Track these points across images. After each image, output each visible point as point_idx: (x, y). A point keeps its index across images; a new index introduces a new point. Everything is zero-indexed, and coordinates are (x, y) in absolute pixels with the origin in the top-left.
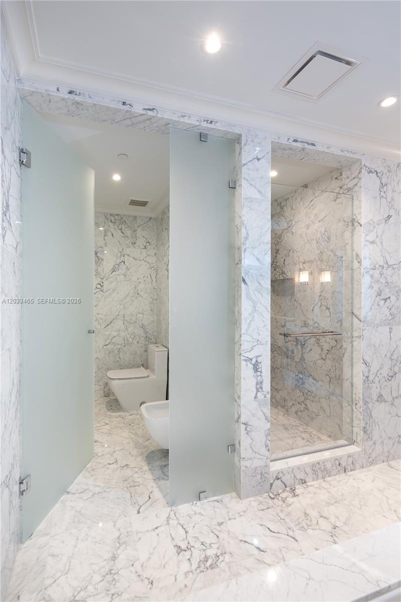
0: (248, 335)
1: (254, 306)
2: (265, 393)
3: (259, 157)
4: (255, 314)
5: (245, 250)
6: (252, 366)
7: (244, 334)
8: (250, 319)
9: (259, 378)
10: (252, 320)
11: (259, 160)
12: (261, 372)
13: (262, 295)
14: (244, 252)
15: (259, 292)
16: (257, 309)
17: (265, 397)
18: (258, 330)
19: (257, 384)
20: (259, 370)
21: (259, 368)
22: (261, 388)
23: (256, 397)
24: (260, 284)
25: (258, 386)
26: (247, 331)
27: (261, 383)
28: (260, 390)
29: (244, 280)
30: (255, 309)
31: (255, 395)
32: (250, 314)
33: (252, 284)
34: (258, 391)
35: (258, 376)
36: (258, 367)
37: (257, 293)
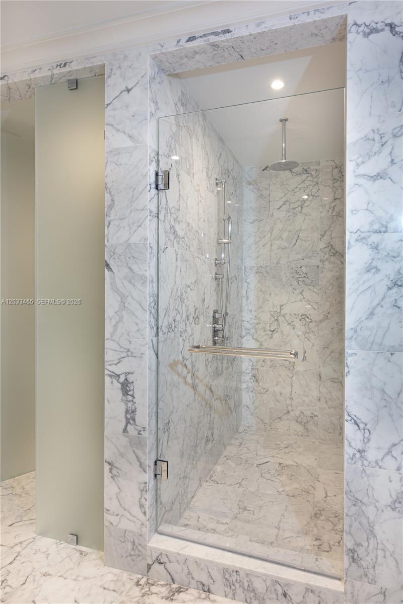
0: (114, 341)
1: (122, 301)
2: (140, 429)
3: (130, 87)
4: (124, 313)
5: (109, 224)
6: (120, 385)
7: (108, 339)
8: (117, 320)
9: (130, 404)
10: (119, 321)
11: (128, 91)
12: (133, 396)
13: (134, 285)
14: (108, 227)
15: (130, 282)
16: (126, 305)
17: (139, 434)
18: (128, 335)
19: (127, 412)
20: (130, 393)
21: (130, 391)
22: (134, 420)
23: (125, 430)
24: (131, 270)
25: (129, 416)
26: (112, 334)
27: (134, 412)
28: (131, 421)
29: (108, 265)
30: (123, 305)
31: (124, 427)
32: (116, 312)
33: (119, 271)
34: (128, 422)
35: (129, 401)
36: (128, 389)
37: (126, 283)
